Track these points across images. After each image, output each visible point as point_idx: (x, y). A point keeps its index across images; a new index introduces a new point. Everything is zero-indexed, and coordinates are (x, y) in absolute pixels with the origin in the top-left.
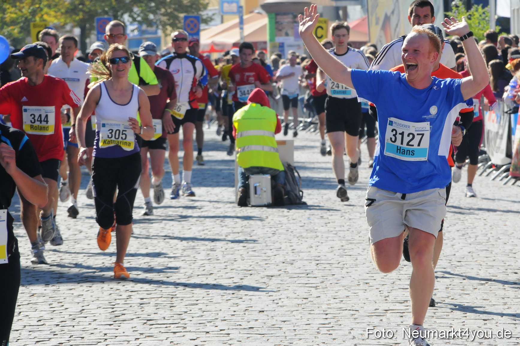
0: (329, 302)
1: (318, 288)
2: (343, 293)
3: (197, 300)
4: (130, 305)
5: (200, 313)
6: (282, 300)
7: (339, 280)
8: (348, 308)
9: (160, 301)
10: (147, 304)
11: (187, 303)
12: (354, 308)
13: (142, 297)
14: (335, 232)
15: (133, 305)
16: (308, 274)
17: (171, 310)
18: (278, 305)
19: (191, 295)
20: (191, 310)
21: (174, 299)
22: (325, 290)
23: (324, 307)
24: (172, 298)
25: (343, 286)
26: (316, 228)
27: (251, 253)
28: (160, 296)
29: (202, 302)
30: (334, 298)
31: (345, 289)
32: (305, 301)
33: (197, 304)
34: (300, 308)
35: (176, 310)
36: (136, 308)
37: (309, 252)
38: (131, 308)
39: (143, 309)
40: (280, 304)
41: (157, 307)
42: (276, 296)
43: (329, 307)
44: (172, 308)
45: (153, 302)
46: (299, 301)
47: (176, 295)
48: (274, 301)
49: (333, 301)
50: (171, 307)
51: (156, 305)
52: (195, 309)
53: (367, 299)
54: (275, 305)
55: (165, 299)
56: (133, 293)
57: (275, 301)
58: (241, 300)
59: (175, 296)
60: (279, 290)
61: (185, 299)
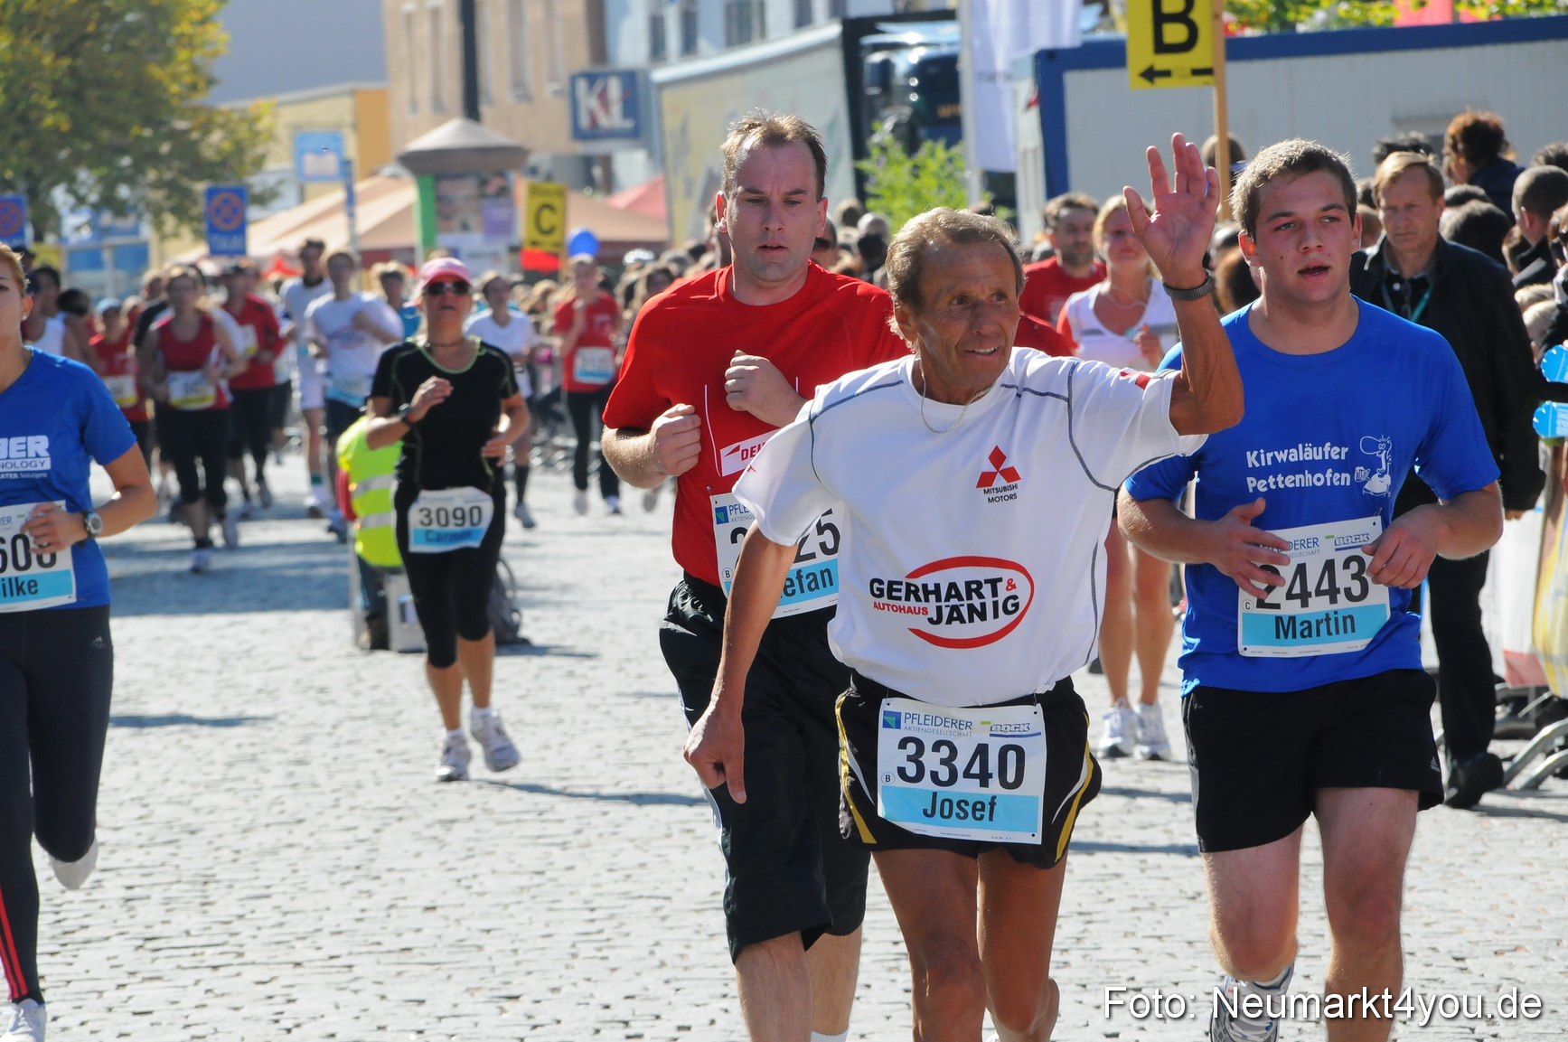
0: (596, 880)
1: (568, 846)
2: (630, 858)
3: (268, 887)
4: (98, 904)
5: (277, 918)
6: (480, 879)
7: (618, 826)
8: (647, 893)
9: (174, 891)
10: (141, 899)
11: (244, 893)
12: (659, 893)
13: (129, 883)
14: (603, 709)
15: (107, 904)
16: (541, 814)
17: (205, 912)
18: (471, 891)
19: (254, 874)
20: (253, 912)
21: (211, 886)
22: (587, 850)
23: (586, 892)
24: (206, 883)
25: (632, 840)
26: (557, 700)
27: (398, 767)
28: (174, 879)
29: (281, 889)
30: (610, 870)
31: (637, 847)
32: (537, 879)
33: (267, 896)
34: (525, 897)
35: (218, 912)
36: (117, 911)
37: (543, 759)
38: (103, 911)
39: (132, 913)
40: (476, 888)
41: (170, 907)
42: (464, 869)
43: (597, 890)
44: (206, 908)
45: (157, 894)
46: (524, 880)
47: (214, 875)
48: (459, 881)
49: (606, 877)
50: (203, 904)
51: (166, 901)
52: (264, 909)
53: (691, 868)
54: (463, 893)
55: (187, 887)
56: (107, 875)
57: (464, 883)
58: (377, 882)
59: (213, 878)
60: (470, 853)
61: (238, 886)
